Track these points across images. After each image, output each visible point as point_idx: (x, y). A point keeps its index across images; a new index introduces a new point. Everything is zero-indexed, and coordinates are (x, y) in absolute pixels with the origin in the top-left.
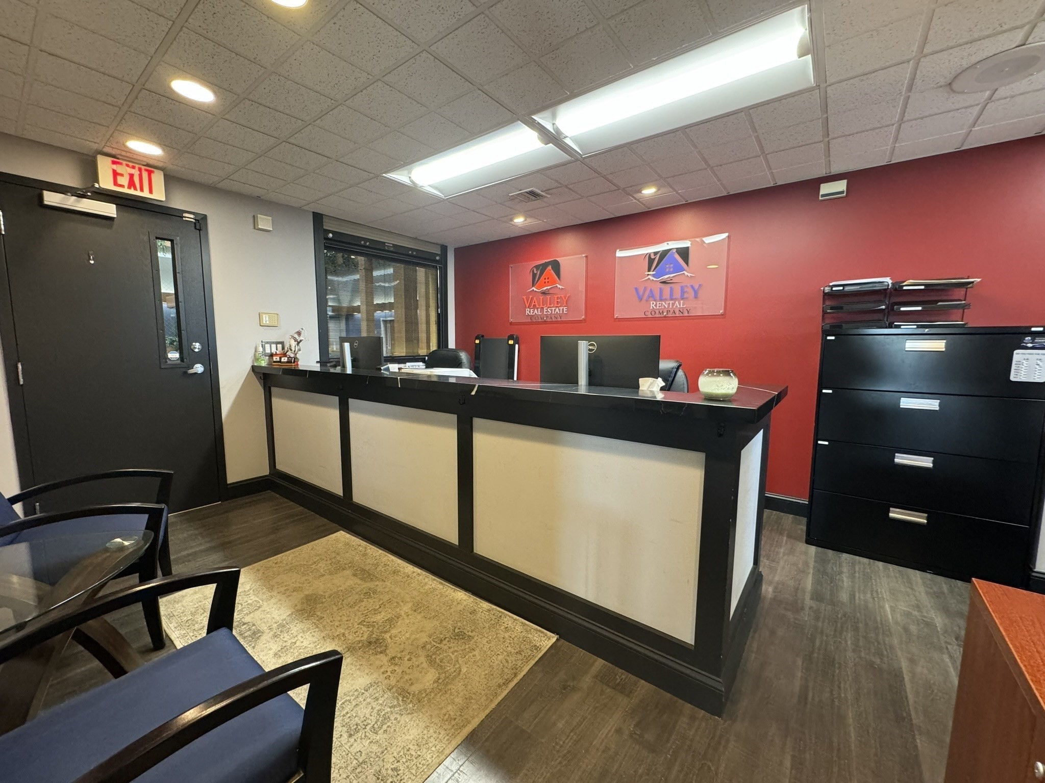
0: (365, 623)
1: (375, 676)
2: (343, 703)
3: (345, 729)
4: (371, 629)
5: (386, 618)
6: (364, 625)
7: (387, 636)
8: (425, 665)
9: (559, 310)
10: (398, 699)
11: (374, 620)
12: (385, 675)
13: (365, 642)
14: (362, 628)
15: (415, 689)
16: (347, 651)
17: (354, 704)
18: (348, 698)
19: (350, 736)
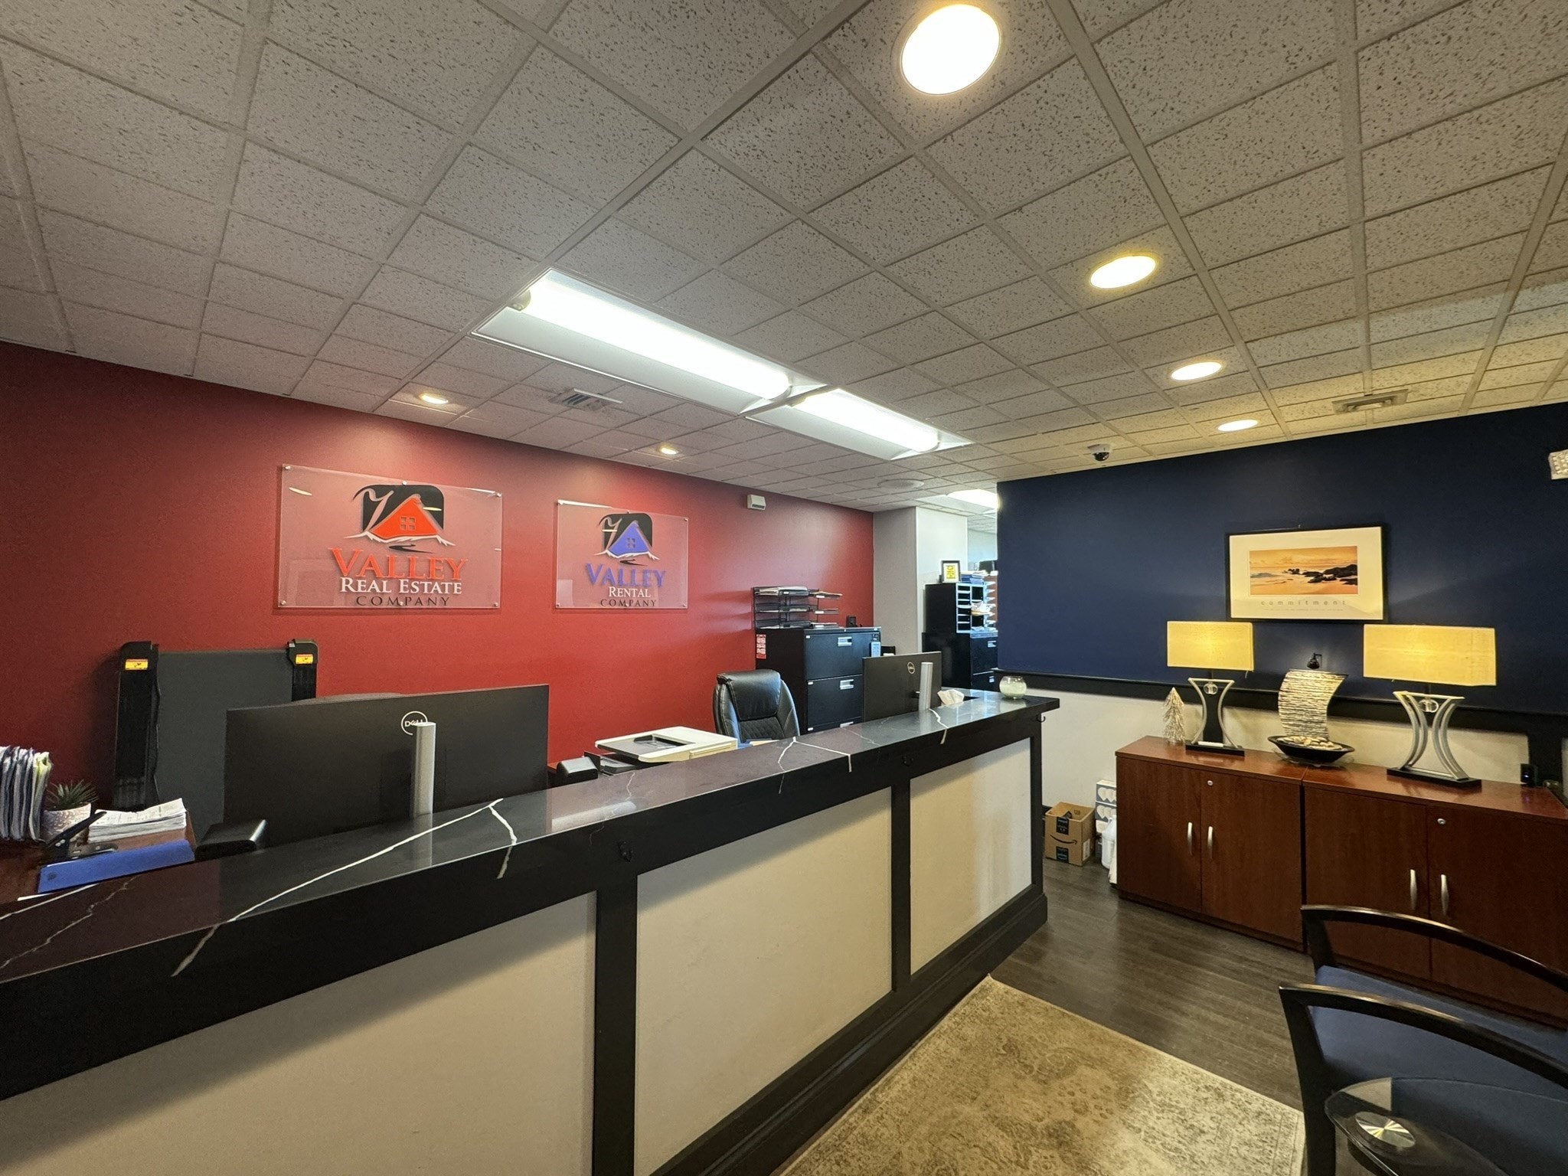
0: (1022, 1160)
1: (1114, 1125)
2: (1170, 1150)
3: (1199, 1139)
4: (1032, 1149)
5: (1001, 1133)
6: (1027, 1160)
7: (1040, 1126)
8: (1073, 1078)
9: (443, 588)
10: (1133, 1097)
11: (1011, 1148)
12: (1107, 1115)
13: (1062, 1150)
14: (1035, 1162)
15: (1113, 1085)
16: (1090, 1169)
17: (1163, 1138)
18: (1160, 1147)
19: (1203, 1132)
